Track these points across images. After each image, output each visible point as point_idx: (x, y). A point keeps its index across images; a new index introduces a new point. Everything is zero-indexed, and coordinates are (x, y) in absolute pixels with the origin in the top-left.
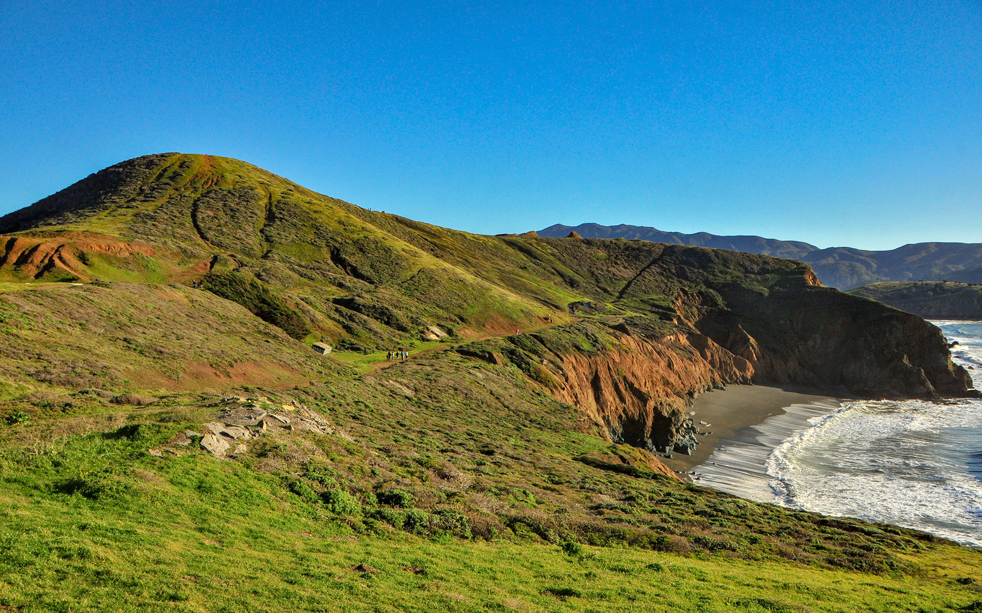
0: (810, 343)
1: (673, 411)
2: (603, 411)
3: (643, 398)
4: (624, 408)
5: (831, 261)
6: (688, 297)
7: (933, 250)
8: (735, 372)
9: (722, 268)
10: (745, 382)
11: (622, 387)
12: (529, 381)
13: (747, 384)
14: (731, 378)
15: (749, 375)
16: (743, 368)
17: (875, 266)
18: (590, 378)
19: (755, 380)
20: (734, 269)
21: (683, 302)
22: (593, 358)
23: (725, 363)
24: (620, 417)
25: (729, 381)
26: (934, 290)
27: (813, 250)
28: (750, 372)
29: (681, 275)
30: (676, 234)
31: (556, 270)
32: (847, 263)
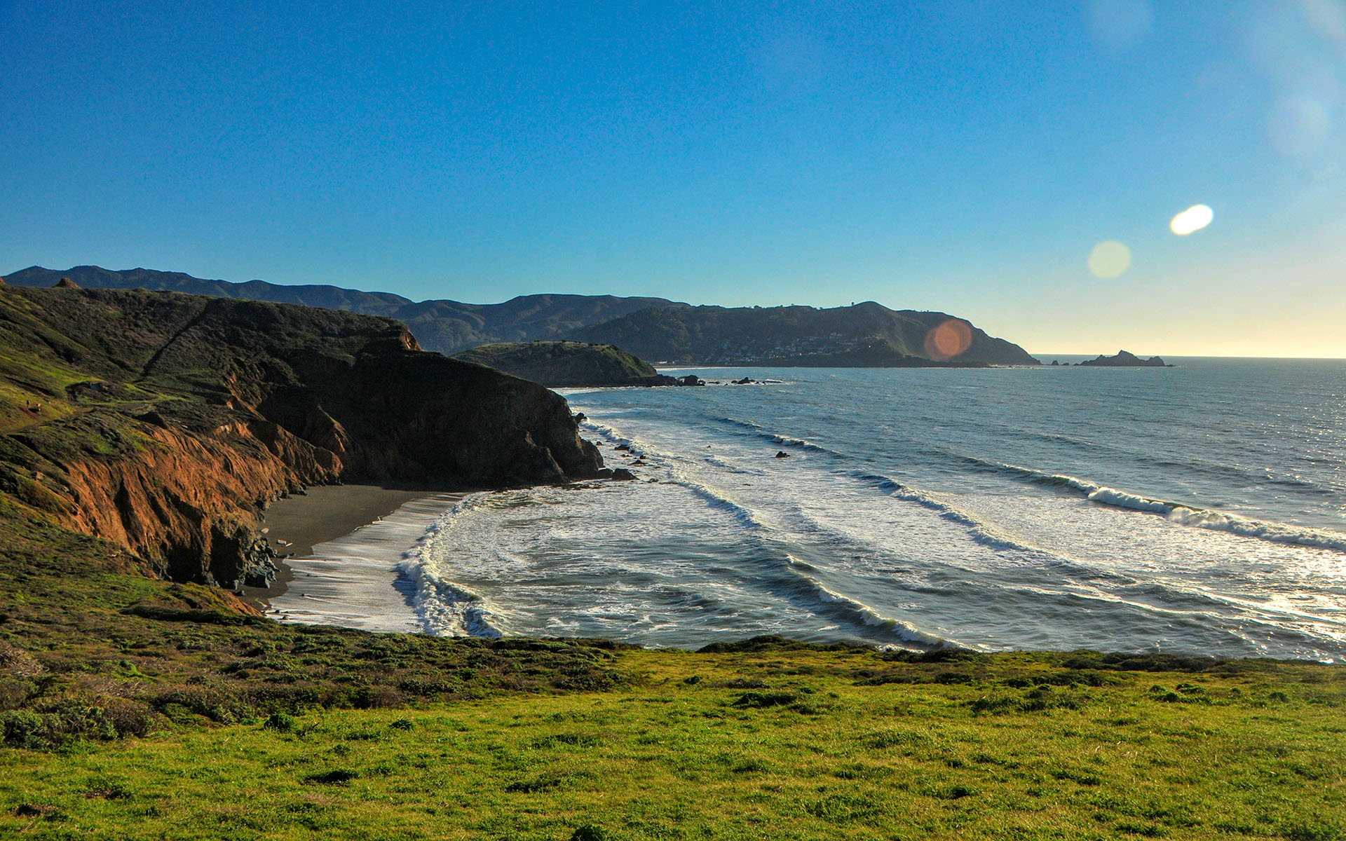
0: (413, 425)
1: (239, 530)
2: (137, 540)
3: (194, 516)
4: (169, 533)
5: (428, 317)
6: (246, 371)
7: (548, 303)
8: (317, 470)
9: (291, 329)
10: (332, 481)
11: (162, 503)
12: (21, 506)
13: (335, 484)
14: (312, 478)
15: (336, 471)
16: (328, 463)
17: (483, 323)
18: (113, 493)
19: (346, 478)
20: (308, 331)
21: (239, 378)
22: (115, 465)
23: (304, 458)
24: (163, 546)
25: (310, 482)
26: (552, 352)
27: (405, 304)
28: (338, 467)
29: (234, 340)
30: (220, 282)
31: (42, 337)
32: (448, 320)
